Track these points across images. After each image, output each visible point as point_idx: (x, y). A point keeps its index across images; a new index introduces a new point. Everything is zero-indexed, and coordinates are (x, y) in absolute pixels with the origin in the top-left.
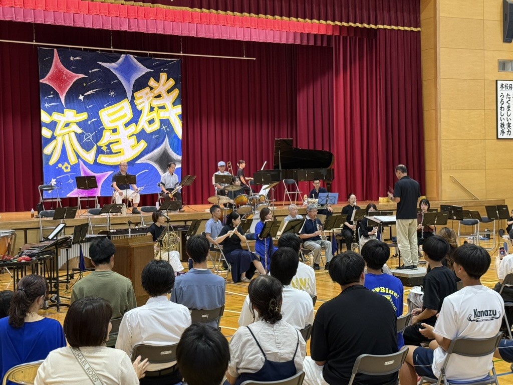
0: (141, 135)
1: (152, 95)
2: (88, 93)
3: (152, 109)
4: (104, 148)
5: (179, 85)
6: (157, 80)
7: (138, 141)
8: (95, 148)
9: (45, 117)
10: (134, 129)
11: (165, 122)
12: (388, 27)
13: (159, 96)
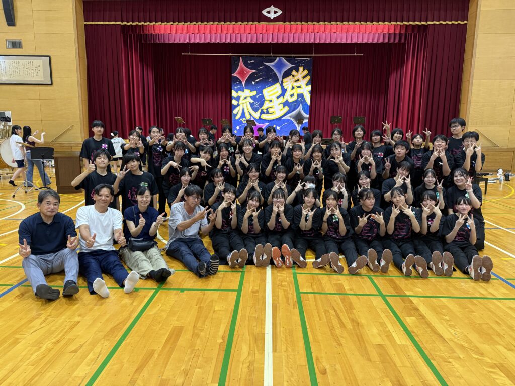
0: (286, 103)
1: (294, 80)
2: (257, 80)
3: (293, 88)
4: (265, 111)
5: (311, 74)
6: (297, 71)
7: (284, 107)
8: (260, 111)
9: (234, 94)
10: (282, 100)
11: (301, 96)
13: (298, 80)
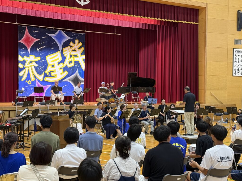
0: (65, 69)
1: (71, 50)
2: (41, 48)
3: (71, 56)
4: (48, 74)
5: (84, 46)
6: (74, 43)
7: (64, 71)
8: (43, 74)
9: (20, 58)
10: (62, 65)
11: (77, 63)
12: (183, 22)
13: (75, 50)
